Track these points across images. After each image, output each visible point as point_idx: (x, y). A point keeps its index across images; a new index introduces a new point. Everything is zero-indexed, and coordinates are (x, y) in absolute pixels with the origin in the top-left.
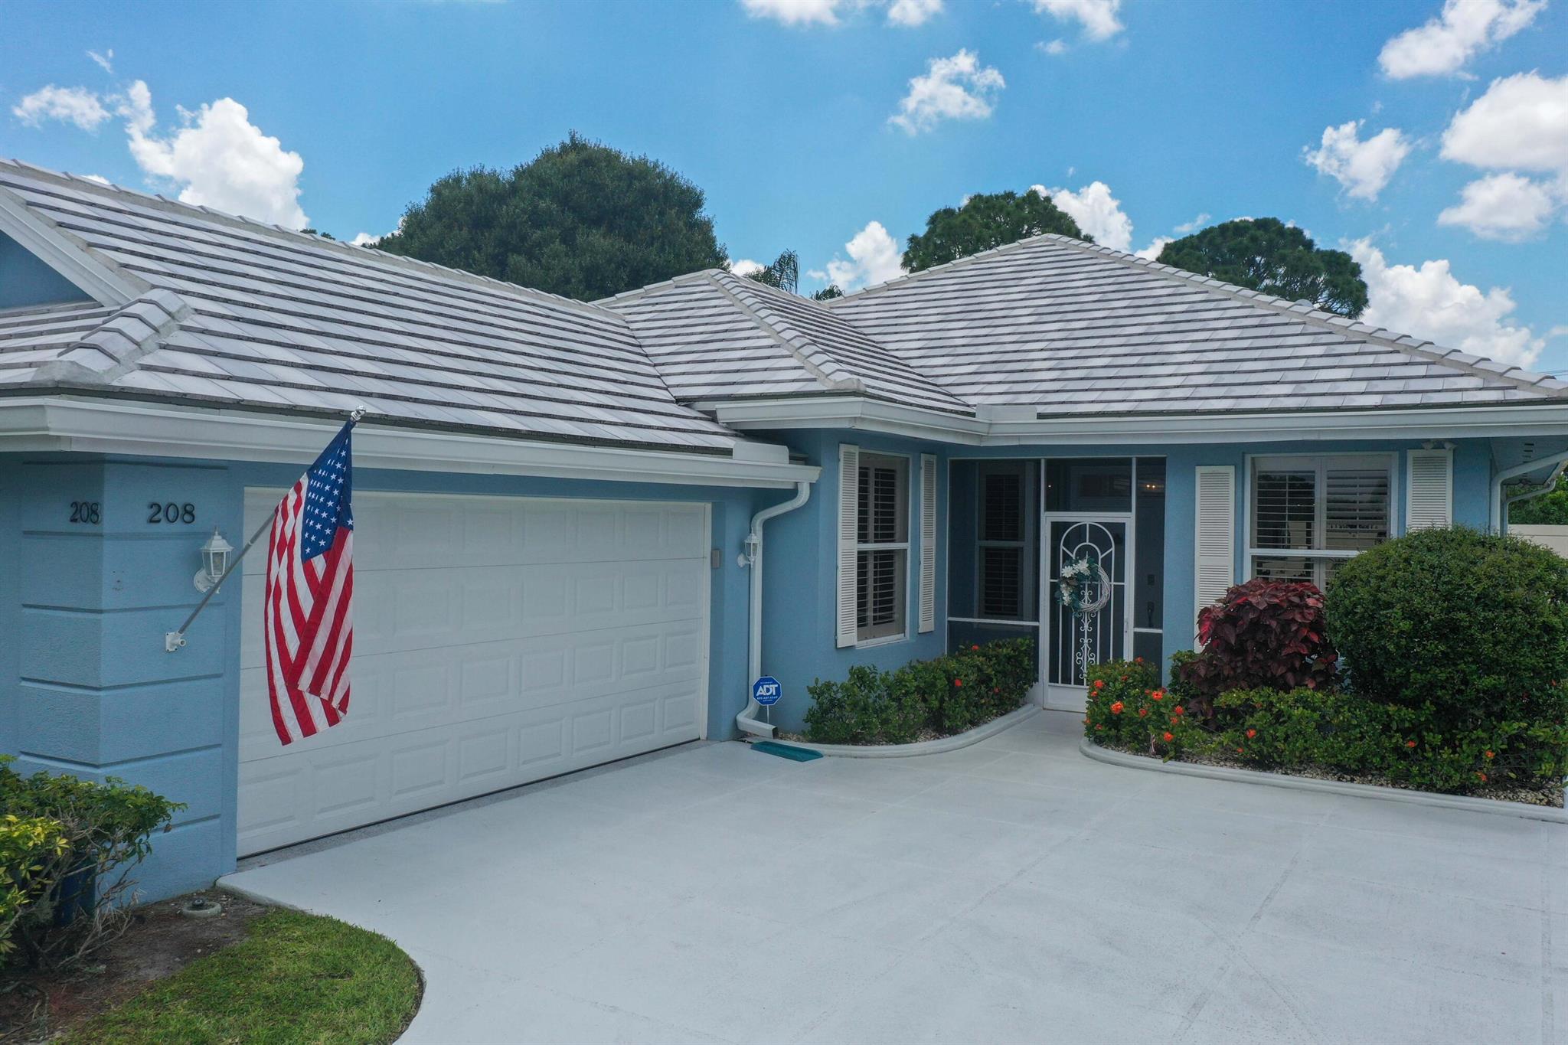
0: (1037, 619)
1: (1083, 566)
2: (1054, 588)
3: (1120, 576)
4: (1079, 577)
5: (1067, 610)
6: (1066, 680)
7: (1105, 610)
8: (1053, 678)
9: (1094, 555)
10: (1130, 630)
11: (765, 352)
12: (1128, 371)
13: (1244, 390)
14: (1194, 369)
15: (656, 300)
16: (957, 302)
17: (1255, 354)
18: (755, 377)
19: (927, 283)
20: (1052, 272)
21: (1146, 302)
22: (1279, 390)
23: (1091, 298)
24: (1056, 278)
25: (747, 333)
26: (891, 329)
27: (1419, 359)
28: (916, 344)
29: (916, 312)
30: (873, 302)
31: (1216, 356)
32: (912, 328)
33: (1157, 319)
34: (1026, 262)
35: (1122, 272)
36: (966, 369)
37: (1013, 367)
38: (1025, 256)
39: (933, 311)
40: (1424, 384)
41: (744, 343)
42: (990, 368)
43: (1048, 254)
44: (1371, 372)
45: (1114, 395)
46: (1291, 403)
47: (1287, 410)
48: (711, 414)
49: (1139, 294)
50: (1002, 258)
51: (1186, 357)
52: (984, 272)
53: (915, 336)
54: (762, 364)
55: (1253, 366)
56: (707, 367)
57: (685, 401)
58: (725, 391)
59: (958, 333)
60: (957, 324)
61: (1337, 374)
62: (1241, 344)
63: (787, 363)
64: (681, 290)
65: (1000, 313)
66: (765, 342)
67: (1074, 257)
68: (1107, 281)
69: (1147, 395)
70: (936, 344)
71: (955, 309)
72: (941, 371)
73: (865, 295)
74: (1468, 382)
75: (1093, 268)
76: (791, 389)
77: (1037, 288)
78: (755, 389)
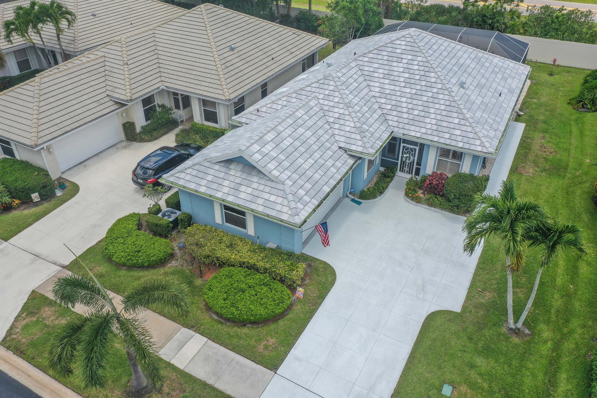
0: (398, 161)
1: (408, 155)
2: (402, 157)
3: (414, 157)
4: (407, 157)
5: (404, 162)
6: (402, 172)
7: (411, 163)
8: (400, 171)
9: (410, 153)
10: (415, 166)
11: (353, 130)
12: (421, 119)
13: (441, 134)
14: (434, 122)
15: (322, 86)
16: (387, 67)
17: (446, 119)
18: (353, 142)
19: (379, 52)
20: (410, 57)
21: (429, 84)
22: (447, 136)
23: (417, 77)
24: (410, 62)
25: (347, 118)
26: (372, 79)
27: (473, 132)
28: (378, 90)
29: (377, 70)
30: (366, 59)
31: (439, 117)
32: (376, 80)
33: (430, 94)
34: (404, 47)
35: (426, 64)
36: (389, 107)
37: (399, 109)
38: (404, 43)
39: (381, 71)
40: (471, 141)
41: (348, 123)
42: (394, 108)
43: (409, 44)
44: (464, 134)
45: (417, 129)
46: (448, 142)
47: (447, 145)
48: (346, 151)
49: (428, 79)
50: (398, 42)
51: (433, 116)
52: (394, 50)
53: (377, 84)
54: (353, 136)
55: (445, 124)
56: (342, 133)
57: (340, 148)
58: (348, 146)
59: (387, 87)
60: (387, 81)
61: (458, 132)
62: (444, 113)
63: (358, 137)
64: (326, 82)
65: (397, 78)
66: (352, 124)
67: (415, 49)
68: (422, 68)
69: (423, 131)
70: (382, 91)
71: (386, 72)
72: (383, 106)
73: (364, 55)
74: (478, 142)
75: (419, 59)
76: (360, 149)
77: (406, 66)
78: (353, 148)
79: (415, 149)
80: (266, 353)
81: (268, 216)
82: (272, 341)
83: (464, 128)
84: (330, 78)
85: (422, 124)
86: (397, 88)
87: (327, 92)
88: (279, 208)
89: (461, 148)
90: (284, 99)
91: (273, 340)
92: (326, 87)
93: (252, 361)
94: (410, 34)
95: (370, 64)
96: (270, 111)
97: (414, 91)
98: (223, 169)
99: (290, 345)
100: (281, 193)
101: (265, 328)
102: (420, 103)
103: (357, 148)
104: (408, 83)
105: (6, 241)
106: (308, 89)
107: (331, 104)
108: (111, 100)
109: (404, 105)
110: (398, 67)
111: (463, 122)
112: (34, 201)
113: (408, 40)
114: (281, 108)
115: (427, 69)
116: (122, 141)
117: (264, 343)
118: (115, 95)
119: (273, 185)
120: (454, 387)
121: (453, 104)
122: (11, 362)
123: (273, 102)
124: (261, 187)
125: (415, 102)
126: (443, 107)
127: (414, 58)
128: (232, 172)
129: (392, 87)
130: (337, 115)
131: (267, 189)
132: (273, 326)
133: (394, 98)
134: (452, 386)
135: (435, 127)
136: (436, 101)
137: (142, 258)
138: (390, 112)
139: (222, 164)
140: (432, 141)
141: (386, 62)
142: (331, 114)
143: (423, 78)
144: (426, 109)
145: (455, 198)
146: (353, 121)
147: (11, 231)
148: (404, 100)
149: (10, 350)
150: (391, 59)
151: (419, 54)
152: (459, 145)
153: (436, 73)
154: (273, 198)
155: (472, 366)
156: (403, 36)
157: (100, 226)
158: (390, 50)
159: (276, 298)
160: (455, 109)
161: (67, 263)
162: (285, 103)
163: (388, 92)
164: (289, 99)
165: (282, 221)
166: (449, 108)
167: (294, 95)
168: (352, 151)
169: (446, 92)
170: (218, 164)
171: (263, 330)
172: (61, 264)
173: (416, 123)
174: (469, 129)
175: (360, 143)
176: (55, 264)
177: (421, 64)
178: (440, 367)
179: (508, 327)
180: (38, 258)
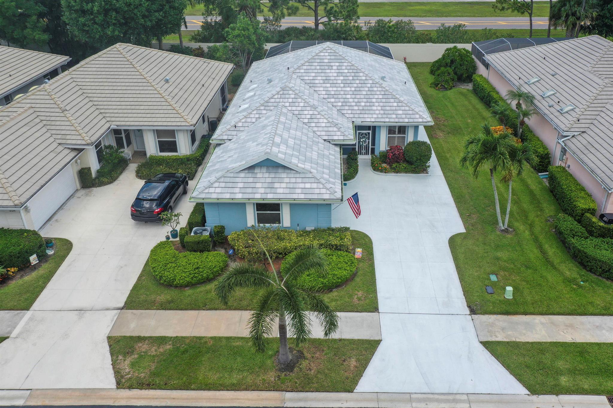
0: (356, 146)
1: (364, 139)
2: (359, 142)
3: (369, 140)
4: (363, 141)
5: (361, 146)
7: (367, 145)
8: (360, 155)
9: (365, 137)
10: (370, 147)
11: (328, 125)
12: (369, 108)
13: (389, 116)
14: (379, 108)
15: (283, 96)
16: (323, 74)
17: (387, 104)
18: (333, 133)
19: (310, 64)
20: (337, 64)
21: (362, 82)
22: (394, 116)
23: (351, 78)
24: (339, 68)
25: (318, 116)
26: (314, 85)
27: (411, 109)
28: (324, 93)
29: (316, 78)
30: (302, 71)
31: (381, 104)
32: (319, 85)
33: (367, 89)
34: (329, 57)
35: (352, 67)
36: (340, 104)
37: (348, 104)
38: (327, 54)
39: (319, 78)
40: (412, 116)
41: (321, 120)
42: (344, 104)
43: (332, 54)
44: (405, 112)
45: (370, 116)
46: (397, 120)
47: (396, 122)
48: (330, 142)
49: (359, 78)
50: (322, 54)
51: (377, 104)
52: (321, 61)
53: (322, 89)
54: (331, 129)
55: (388, 108)
56: (320, 129)
57: (325, 140)
58: (330, 138)
59: (331, 89)
60: (328, 85)
61: (400, 112)
62: (384, 100)
63: (335, 129)
64: (285, 92)
65: (335, 82)
66: (325, 121)
67: (338, 57)
68: (351, 71)
69: (375, 116)
70: (328, 93)
71: (324, 78)
72: (335, 104)
73: (299, 68)
74: (417, 116)
75: (345, 64)
76: (341, 138)
77: (337, 71)
78: (336, 138)
79: (369, 133)
80: (361, 303)
81: (310, 199)
82: (360, 294)
83: (403, 108)
84: (287, 89)
85: (371, 112)
86: (339, 89)
87: (290, 100)
88: (317, 191)
89: (408, 122)
90: (255, 112)
91: (360, 292)
92: (287, 96)
93: (356, 312)
94: (329, 47)
95: (308, 74)
96: (246, 125)
97: (353, 89)
98: (250, 175)
99: (375, 291)
100: (313, 180)
101: (348, 287)
102: (362, 97)
103: (338, 137)
104: (346, 83)
105: (28, 310)
106: (273, 100)
107: (299, 108)
108: (66, 148)
109: (351, 100)
110: (332, 74)
111: (400, 104)
112: (32, 265)
113: (329, 51)
114: (256, 120)
115: (355, 71)
116: (77, 190)
117: (356, 296)
118: (69, 142)
119: (302, 175)
120: (496, 275)
121: (387, 93)
122: (143, 397)
123: (246, 117)
124: (293, 180)
125: (358, 96)
126: (381, 97)
127: (341, 64)
128: (259, 175)
129: (335, 89)
130: (309, 116)
131: (299, 180)
132: (353, 284)
133: (340, 96)
134: (494, 274)
135: (382, 112)
136: (373, 93)
137: (205, 272)
138: (343, 108)
139: (246, 171)
140: (385, 122)
141: (320, 71)
142: (303, 116)
143: (355, 78)
144: (369, 100)
145: (417, 160)
146: (325, 118)
147: (26, 299)
148: (349, 96)
149: (134, 388)
150: (323, 68)
151: (343, 61)
152: (405, 120)
153: (363, 73)
154: (308, 186)
155: (498, 259)
156: (324, 49)
157: (126, 265)
158: (319, 61)
159: (346, 260)
160: (390, 96)
161: (122, 305)
162: (257, 116)
163: (333, 93)
164: (259, 112)
165: (324, 200)
166: (386, 96)
167: (262, 108)
168: (334, 140)
169: (377, 85)
170: (242, 172)
171: (349, 288)
172: (114, 308)
173: (367, 112)
174: (407, 108)
175: (339, 133)
176: (108, 309)
177: (349, 68)
178: (480, 267)
179: (500, 230)
180: (83, 312)
